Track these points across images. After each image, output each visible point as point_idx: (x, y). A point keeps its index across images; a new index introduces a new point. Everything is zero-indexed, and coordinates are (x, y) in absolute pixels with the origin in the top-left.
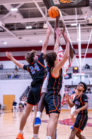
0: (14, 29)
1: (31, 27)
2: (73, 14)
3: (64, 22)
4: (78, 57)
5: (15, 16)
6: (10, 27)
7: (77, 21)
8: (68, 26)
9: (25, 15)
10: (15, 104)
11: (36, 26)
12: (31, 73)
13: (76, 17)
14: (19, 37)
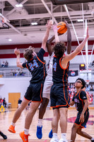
0: (18, 26)
1: (36, 24)
2: (79, 9)
3: (70, 18)
4: (84, 54)
5: (20, 13)
6: (15, 23)
7: (83, 17)
8: (74, 22)
9: (30, 11)
10: (20, 102)
11: (42, 22)
12: (30, 70)
13: (83, 12)
14: (24, 33)
